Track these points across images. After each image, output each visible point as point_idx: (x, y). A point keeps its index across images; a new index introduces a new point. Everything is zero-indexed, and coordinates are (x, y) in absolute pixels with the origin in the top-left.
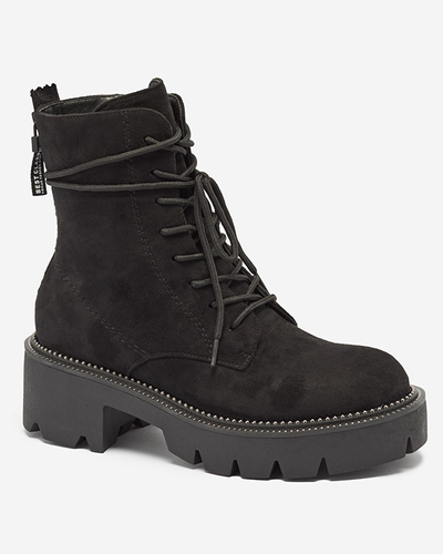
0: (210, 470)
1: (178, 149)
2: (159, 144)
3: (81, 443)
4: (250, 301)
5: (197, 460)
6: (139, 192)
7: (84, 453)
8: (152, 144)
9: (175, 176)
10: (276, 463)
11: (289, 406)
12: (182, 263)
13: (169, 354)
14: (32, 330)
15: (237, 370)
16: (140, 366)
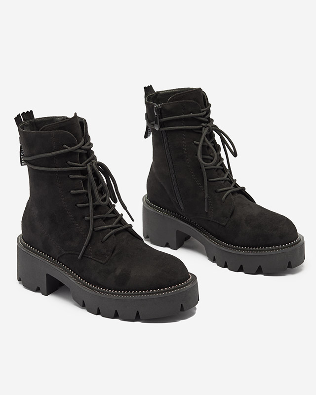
0: (89, 311)
1: (80, 151)
2: (69, 149)
3: (37, 290)
4: (113, 228)
5: (83, 305)
6: (59, 172)
7: (39, 295)
8: (67, 148)
9: (79, 164)
10: (116, 311)
11: (122, 284)
12: (80, 208)
13: (72, 252)
14: (20, 232)
15: (101, 263)
16: (61, 256)
